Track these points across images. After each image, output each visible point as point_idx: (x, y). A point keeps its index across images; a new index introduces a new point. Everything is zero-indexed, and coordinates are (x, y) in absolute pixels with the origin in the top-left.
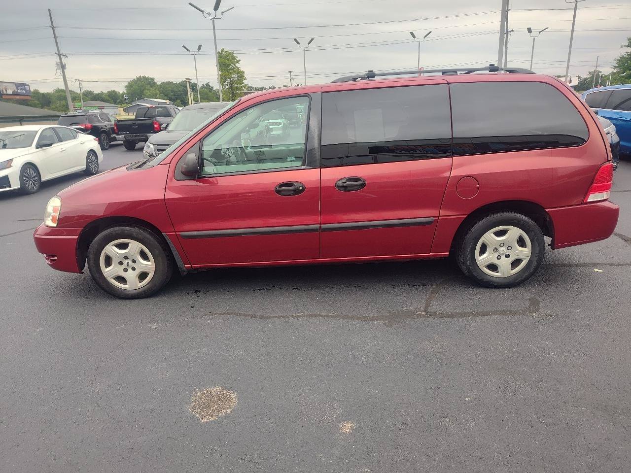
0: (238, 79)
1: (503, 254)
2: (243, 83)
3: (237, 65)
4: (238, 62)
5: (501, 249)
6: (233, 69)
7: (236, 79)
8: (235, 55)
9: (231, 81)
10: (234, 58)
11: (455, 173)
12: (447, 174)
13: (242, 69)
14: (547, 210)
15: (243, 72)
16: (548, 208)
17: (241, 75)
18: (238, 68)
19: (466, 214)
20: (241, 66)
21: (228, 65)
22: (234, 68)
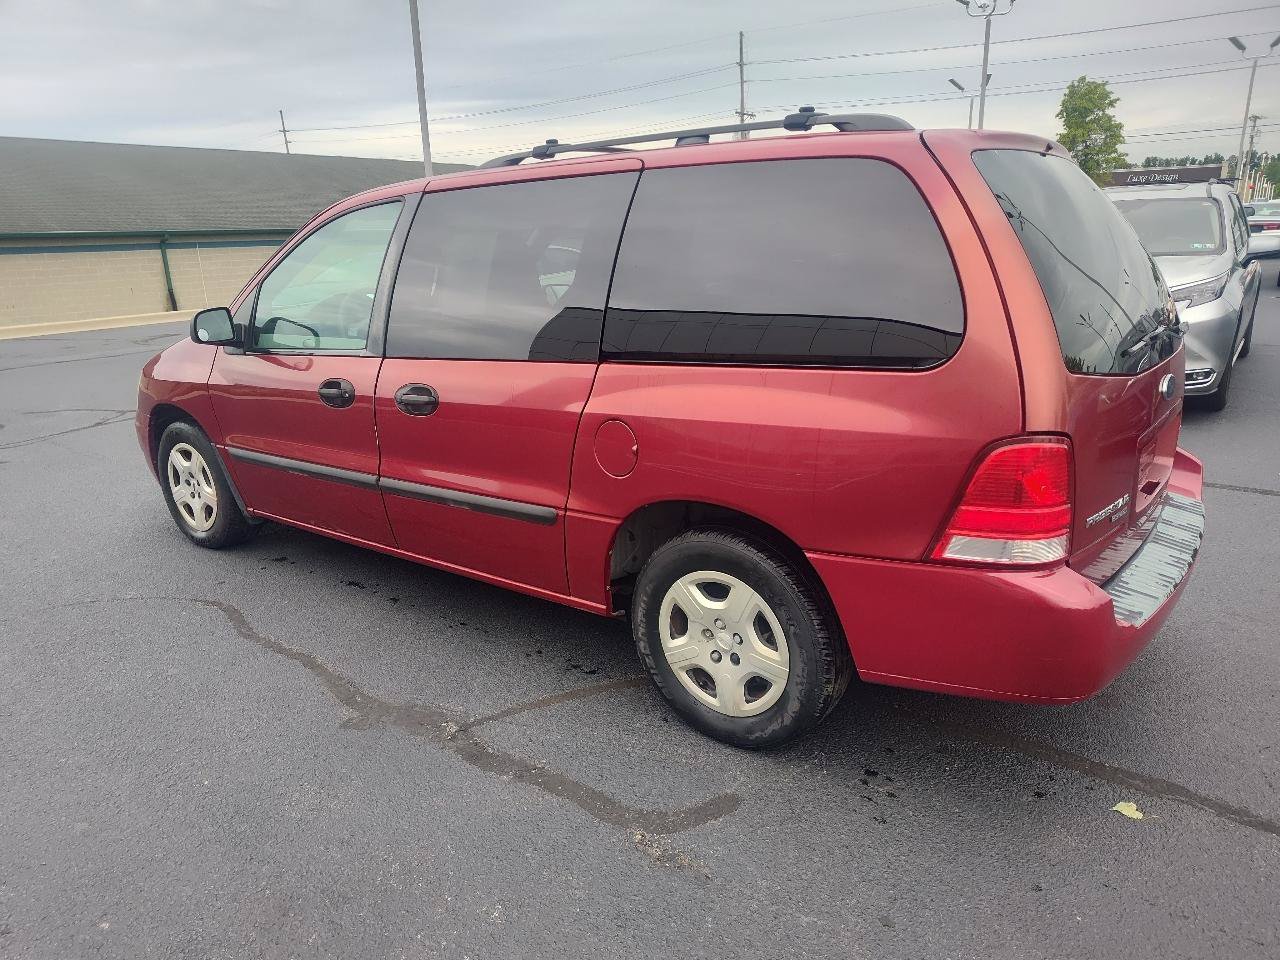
0: (1105, 143)
1: (726, 651)
2: (1116, 151)
3: (1110, 111)
4: (1111, 104)
5: (719, 635)
6: (1096, 121)
7: (1100, 142)
8: (1108, 88)
9: (1087, 147)
10: (1106, 95)
11: (598, 406)
12: (575, 408)
13: (1118, 120)
14: (808, 555)
15: (1120, 126)
16: (815, 551)
17: (1113, 132)
18: (1110, 118)
19: (617, 518)
20: (1116, 113)
21: (1088, 111)
22: (1099, 119)
